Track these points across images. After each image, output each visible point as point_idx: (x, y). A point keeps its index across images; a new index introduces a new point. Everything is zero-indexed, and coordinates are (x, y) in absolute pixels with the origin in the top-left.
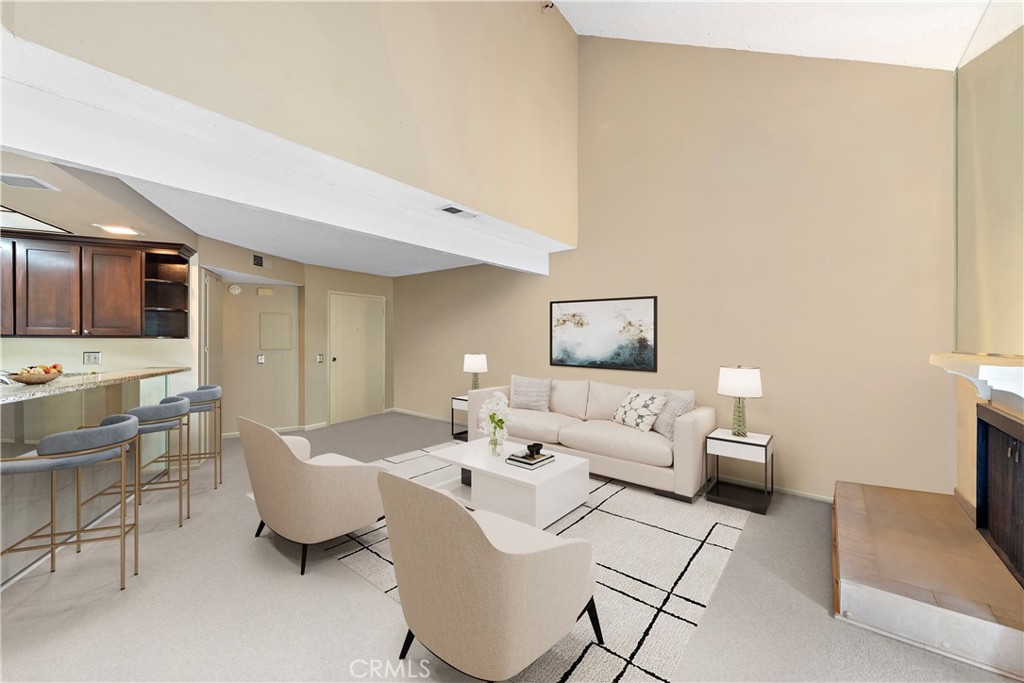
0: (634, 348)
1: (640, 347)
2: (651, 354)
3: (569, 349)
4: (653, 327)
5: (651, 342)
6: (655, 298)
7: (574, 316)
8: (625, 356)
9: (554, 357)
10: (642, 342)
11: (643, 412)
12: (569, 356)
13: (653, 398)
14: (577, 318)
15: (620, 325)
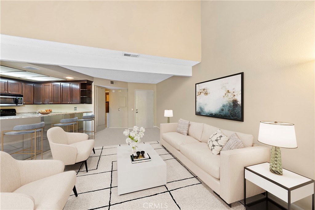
0: (230, 106)
1: (234, 105)
2: (240, 110)
3: (202, 107)
4: (240, 92)
5: (240, 102)
6: (242, 74)
7: (204, 90)
8: (226, 111)
9: (197, 111)
10: (235, 102)
11: (215, 143)
12: (202, 110)
13: (221, 136)
14: (205, 91)
15: (224, 92)
